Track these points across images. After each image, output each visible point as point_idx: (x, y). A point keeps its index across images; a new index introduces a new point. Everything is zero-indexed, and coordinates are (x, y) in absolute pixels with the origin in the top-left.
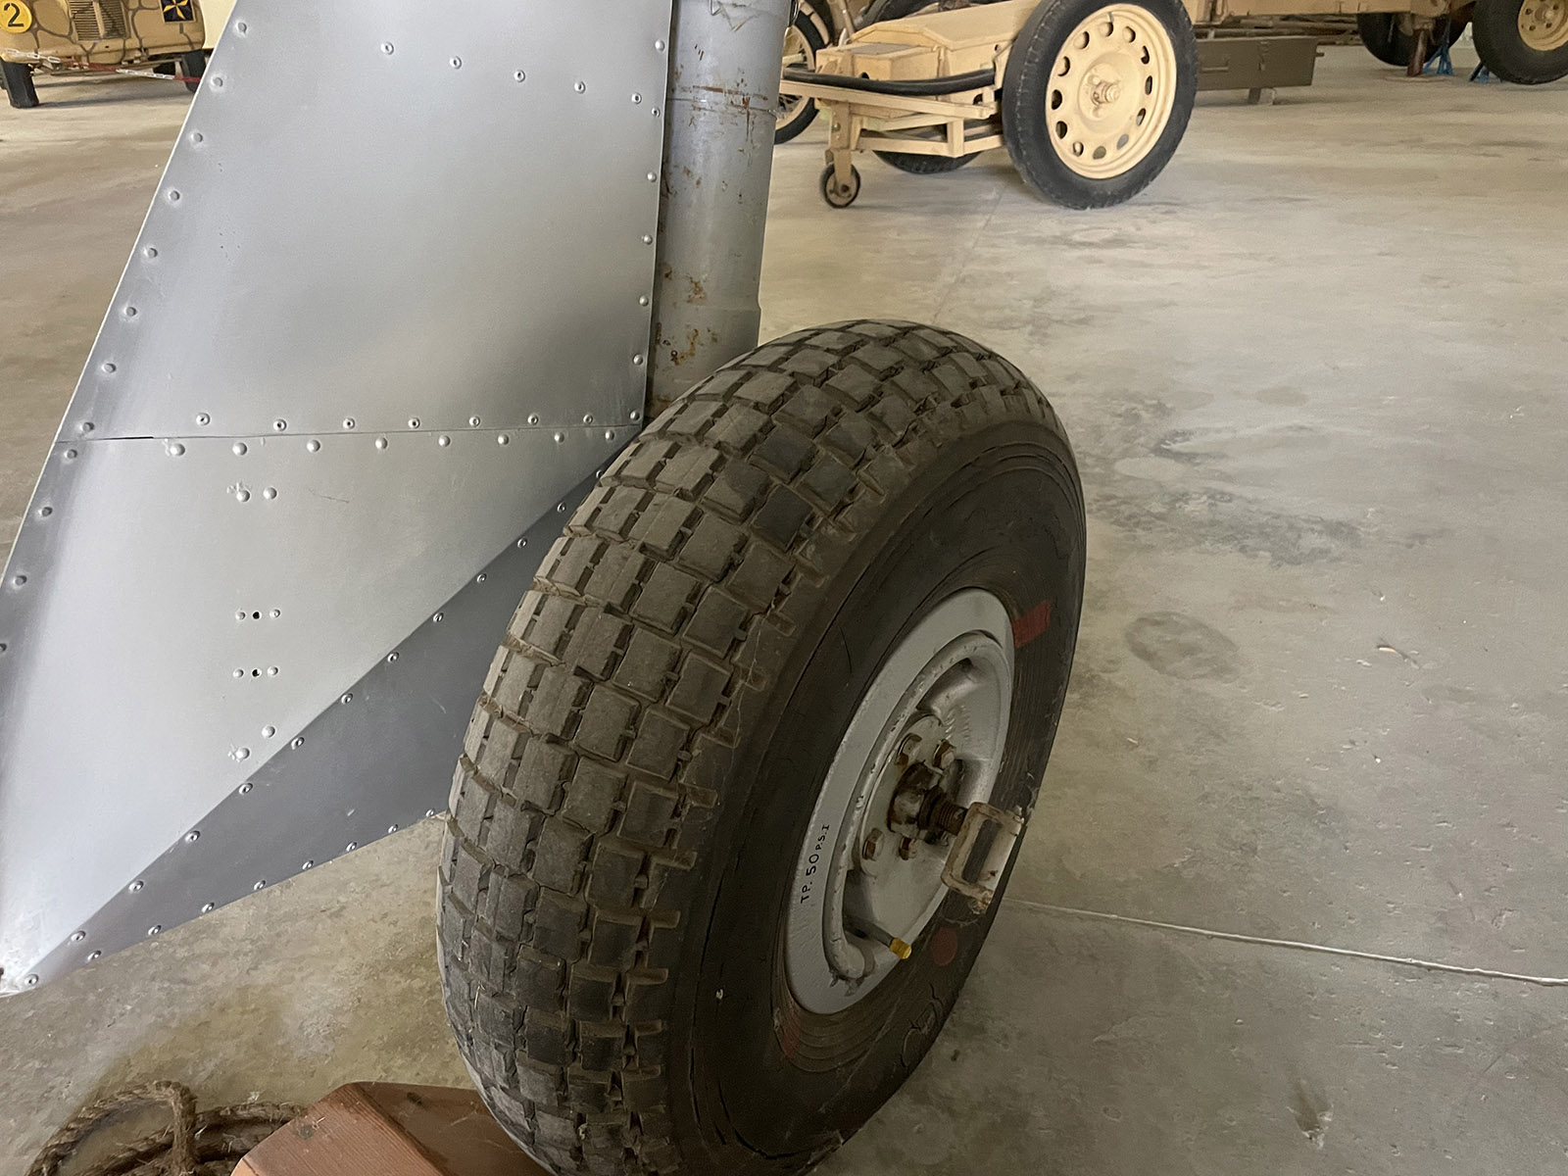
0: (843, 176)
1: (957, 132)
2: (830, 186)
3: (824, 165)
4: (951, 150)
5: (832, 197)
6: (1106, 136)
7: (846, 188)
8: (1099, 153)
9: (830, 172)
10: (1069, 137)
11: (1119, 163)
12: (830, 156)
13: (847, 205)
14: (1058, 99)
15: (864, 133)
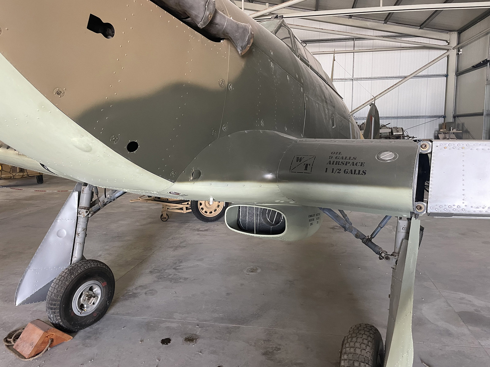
0: (165, 216)
1: (185, 209)
2: (162, 217)
3: (161, 214)
4: (184, 211)
5: (163, 219)
6: (211, 210)
7: (165, 218)
8: (211, 212)
9: (162, 215)
10: (204, 211)
11: (214, 214)
12: (162, 213)
13: (166, 221)
14: (201, 204)
15: (168, 209)
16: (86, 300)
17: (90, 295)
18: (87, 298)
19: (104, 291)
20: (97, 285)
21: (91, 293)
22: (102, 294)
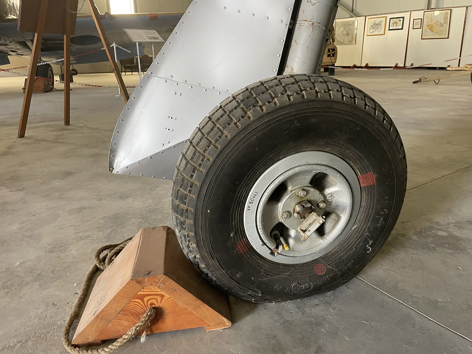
16: (296, 215)
17: (310, 202)
18: (298, 209)
19: (364, 203)
20: (338, 175)
21: (314, 194)
22: (355, 213)
